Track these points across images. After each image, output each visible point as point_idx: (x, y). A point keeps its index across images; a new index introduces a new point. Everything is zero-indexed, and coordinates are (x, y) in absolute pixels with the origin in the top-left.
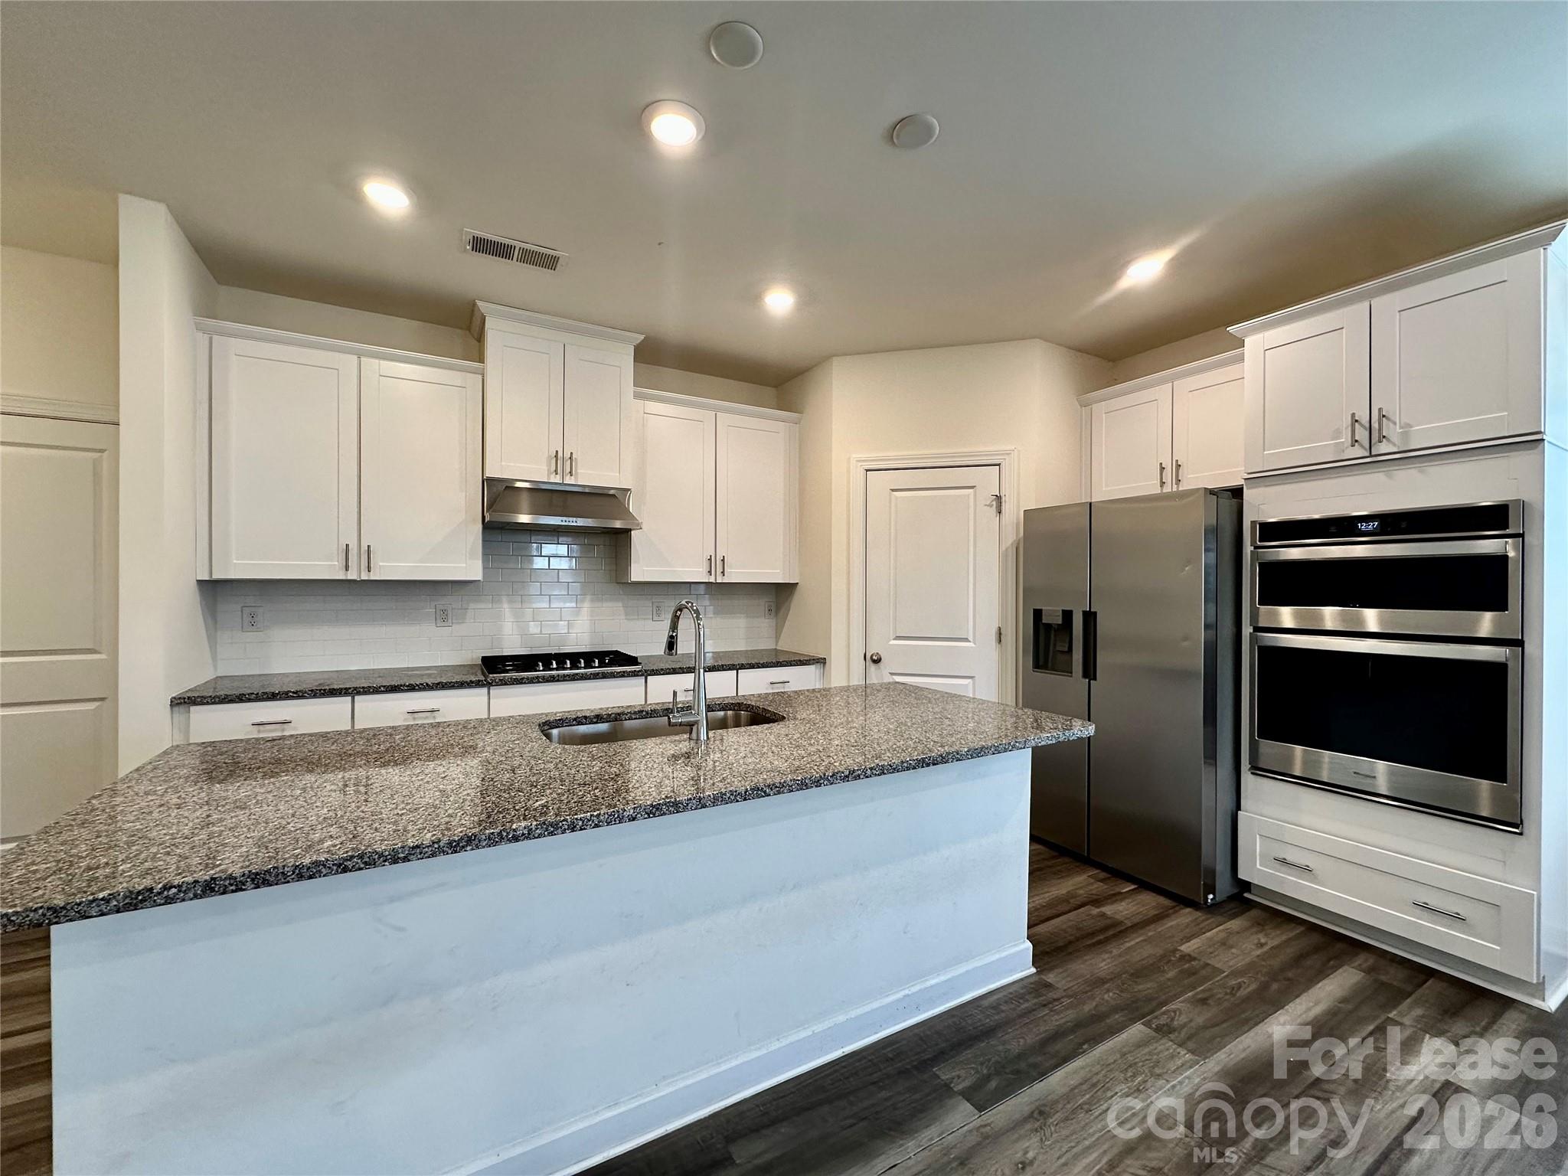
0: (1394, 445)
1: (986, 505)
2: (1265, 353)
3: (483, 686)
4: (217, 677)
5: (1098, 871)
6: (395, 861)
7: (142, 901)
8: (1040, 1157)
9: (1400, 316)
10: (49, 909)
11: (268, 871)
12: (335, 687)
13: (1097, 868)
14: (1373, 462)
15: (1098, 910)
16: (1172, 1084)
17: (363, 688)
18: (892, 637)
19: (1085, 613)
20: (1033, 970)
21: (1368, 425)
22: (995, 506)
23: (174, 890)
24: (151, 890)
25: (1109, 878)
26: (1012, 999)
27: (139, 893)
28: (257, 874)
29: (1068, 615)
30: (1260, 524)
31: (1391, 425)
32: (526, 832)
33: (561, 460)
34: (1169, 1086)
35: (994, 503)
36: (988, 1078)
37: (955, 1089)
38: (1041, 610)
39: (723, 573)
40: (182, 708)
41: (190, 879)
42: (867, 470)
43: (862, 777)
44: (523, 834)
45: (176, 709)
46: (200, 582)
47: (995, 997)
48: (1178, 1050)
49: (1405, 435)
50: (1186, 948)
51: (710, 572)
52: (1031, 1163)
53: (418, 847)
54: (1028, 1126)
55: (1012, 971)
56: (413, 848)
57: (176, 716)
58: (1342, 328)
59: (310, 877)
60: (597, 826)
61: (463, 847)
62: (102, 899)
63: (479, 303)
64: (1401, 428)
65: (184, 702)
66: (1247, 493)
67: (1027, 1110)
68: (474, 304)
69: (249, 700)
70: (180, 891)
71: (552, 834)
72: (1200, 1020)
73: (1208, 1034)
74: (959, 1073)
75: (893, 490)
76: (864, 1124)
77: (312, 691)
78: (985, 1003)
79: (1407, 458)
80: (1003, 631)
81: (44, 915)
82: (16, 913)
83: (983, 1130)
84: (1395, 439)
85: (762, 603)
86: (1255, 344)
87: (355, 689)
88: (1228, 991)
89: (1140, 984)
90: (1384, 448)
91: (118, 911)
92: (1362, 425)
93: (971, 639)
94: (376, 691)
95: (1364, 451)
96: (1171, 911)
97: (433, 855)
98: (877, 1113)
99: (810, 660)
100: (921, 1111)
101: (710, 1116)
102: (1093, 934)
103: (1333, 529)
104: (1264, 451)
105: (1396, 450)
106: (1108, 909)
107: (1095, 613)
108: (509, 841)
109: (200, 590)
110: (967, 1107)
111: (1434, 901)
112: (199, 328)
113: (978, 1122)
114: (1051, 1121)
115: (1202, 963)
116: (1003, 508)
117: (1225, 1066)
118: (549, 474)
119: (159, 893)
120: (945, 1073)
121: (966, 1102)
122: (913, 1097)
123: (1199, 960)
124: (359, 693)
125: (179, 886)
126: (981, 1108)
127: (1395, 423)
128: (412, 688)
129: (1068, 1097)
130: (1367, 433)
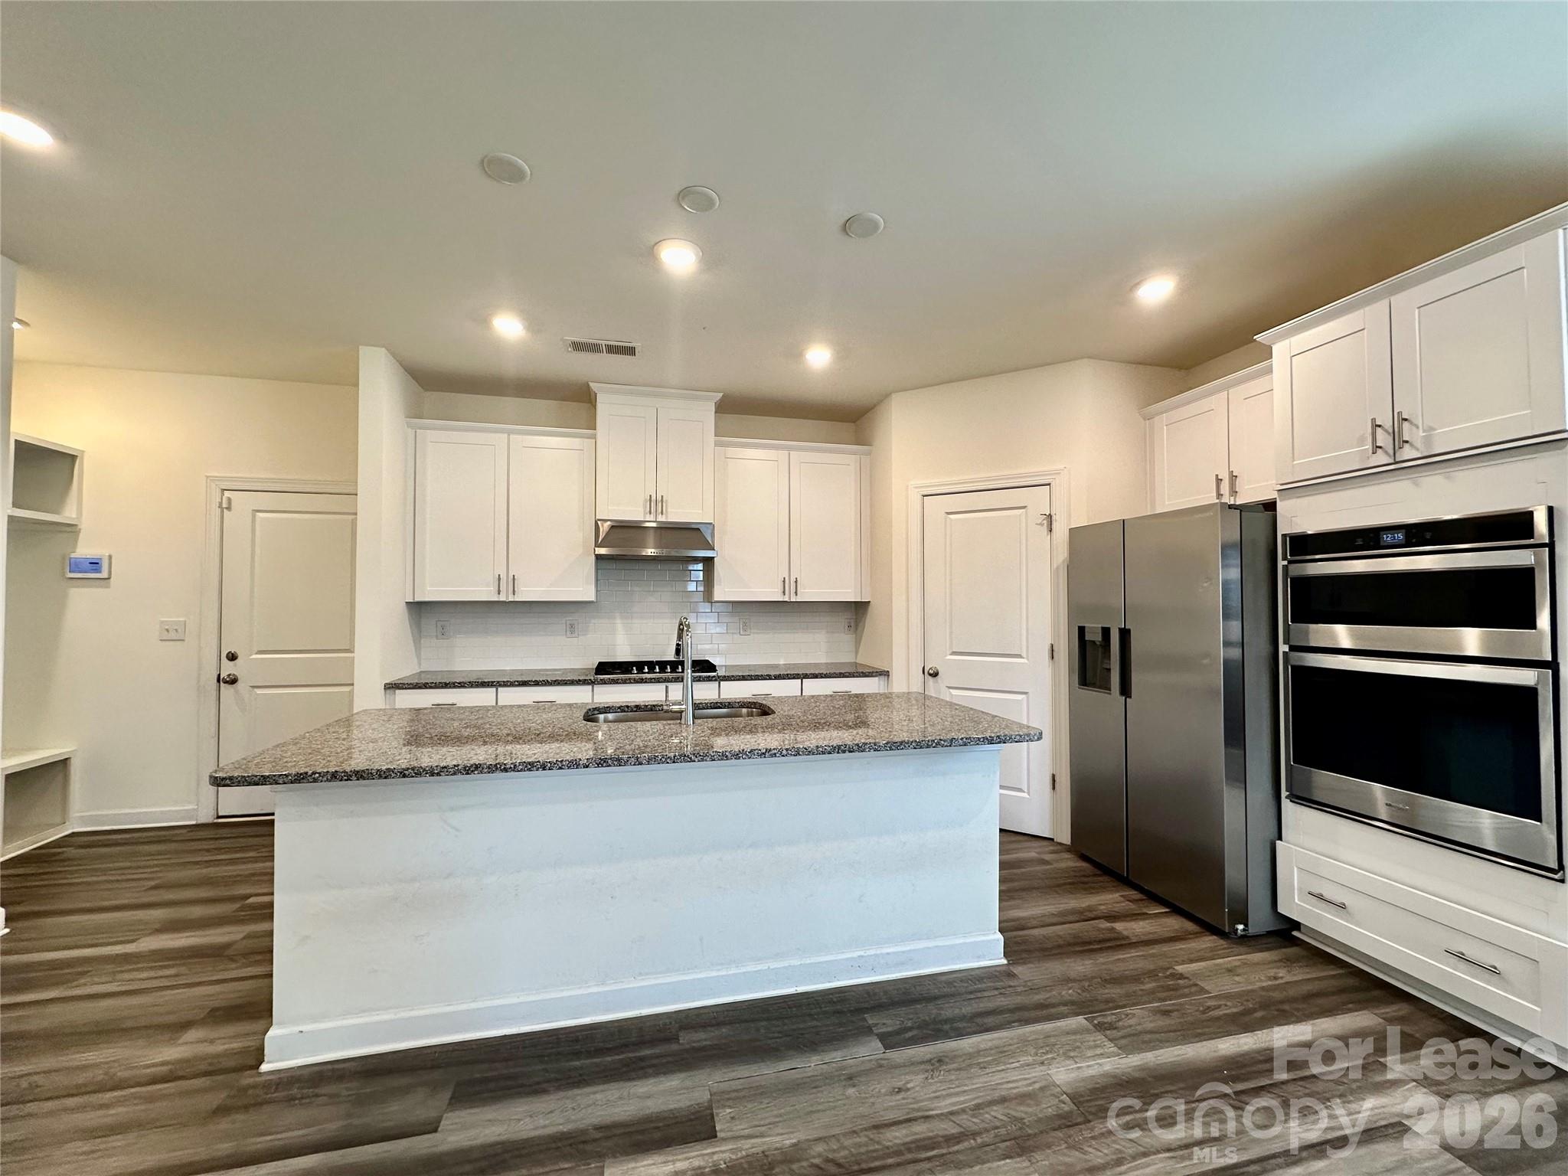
0: (1418, 449)
1: (1037, 524)
2: (1291, 360)
3: (588, 684)
4: (421, 672)
5: (1136, 892)
6: (432, 774)
7: (303, 779)
8: (917, 1089)
9: (1419, 313)
10: (262, 776)
11: (363, 771)
12: (486, 681)
13: (1136, 890)
14: (1398, 468)
15: (1108, 924)
16: (1079, 1065)
17: (504, 682)
18: (948, 653)
19: (1121, 630)
20: (1005, 961)
21: (1391, 431)
22: (1045, 524)
23: (317, 775)
24: (306, 773)
25: (1142, 900)
26: (969, 979)
27: (301, 774)
28: (358, 772)
29: (1106, 632)
30: (1290, 538)
31: (1414, 428)
32: (512, 766)
33: (655, 503)
34: (1075, 1066)
35: (1045, 522)
36: (910, 1029)
37: (875, 1032)
38: (1084, 627)
39: (796, 593)
40: (391, 691)
41: (325, 771)
42: (924, 496)
43: (777, 755)
44: (511, 768)
45: (388, 691)
46: (407, 602)
47: (955, 976)
48: (1106, 1043)
49: (1428, 440)
50: (1180, 968)
51: (784, 593)
52: (908, 1090)
53: (445, 767)
54: (923, 1067)
55: (979, 958)
56: (443, 768)
57: (388, 696)
58: (1363, 329)
59: (386, 778)
60: (560, 768)
61: (472, 771)
62: (285, 775)
63: (591, 384)
64: (1424, 431)
65: (392, 687)
66: (1280, 506)
67: (929, 1056)
68: (588, 385)
69: (431, 688)
70: (320, 776)
71: (529, 770)
72: (1150, 1026)
73: (1147, 1037)
74: (887, 1022)
75: (948, 513)
76: (788, 1039)
77: (470, 682)
78: (943, 978)
79: (1432, 462)
80: (1055, 648)
81: (260, 779)
82: (248, 776)
83: (880, 1061)
84: (1418, 444)
85: (842, 620)
86: (1281, 350)
87: (498, 682)
88: (1201, 1009)
89: (1107, 988)
90: (1407, 453)
91: (292, 783)
92: (1386, 431)
93: (1024, 655)
94: (512, 684)
95: (1388, 458)
96: (1192, 936)
97: (454, 774)
98: (802, 1034)
99: (873, 672)
100: (838, 1040)
101: (676, 1012)
102: (1090, 943)
103: (1359, 542)
104: (1293, 461)
105: (1419, 455)
106: (1119, 926)
107: (1129, 631)
108: (502, 771)
109: (408, 608)
110: (877, 1044)
111: (1472, 951)
112: (409, 425)
113: (882, 1056)
114: (945, 1067)
115: (1191, 982)
116: (1054, 526)
117: (1147, 1063)
118: (645, 514)
119: (311, 776)
120: (871, 1019)
121: (878, 1040)
122: (838, 1030)
123: (1190, 980)
124: (500, 686)
125: (319, 773)
126: (887, 1047)
127: (1418, 427)
128: (537, 683)
129: (971, 1056)
130: (1392, 438)
